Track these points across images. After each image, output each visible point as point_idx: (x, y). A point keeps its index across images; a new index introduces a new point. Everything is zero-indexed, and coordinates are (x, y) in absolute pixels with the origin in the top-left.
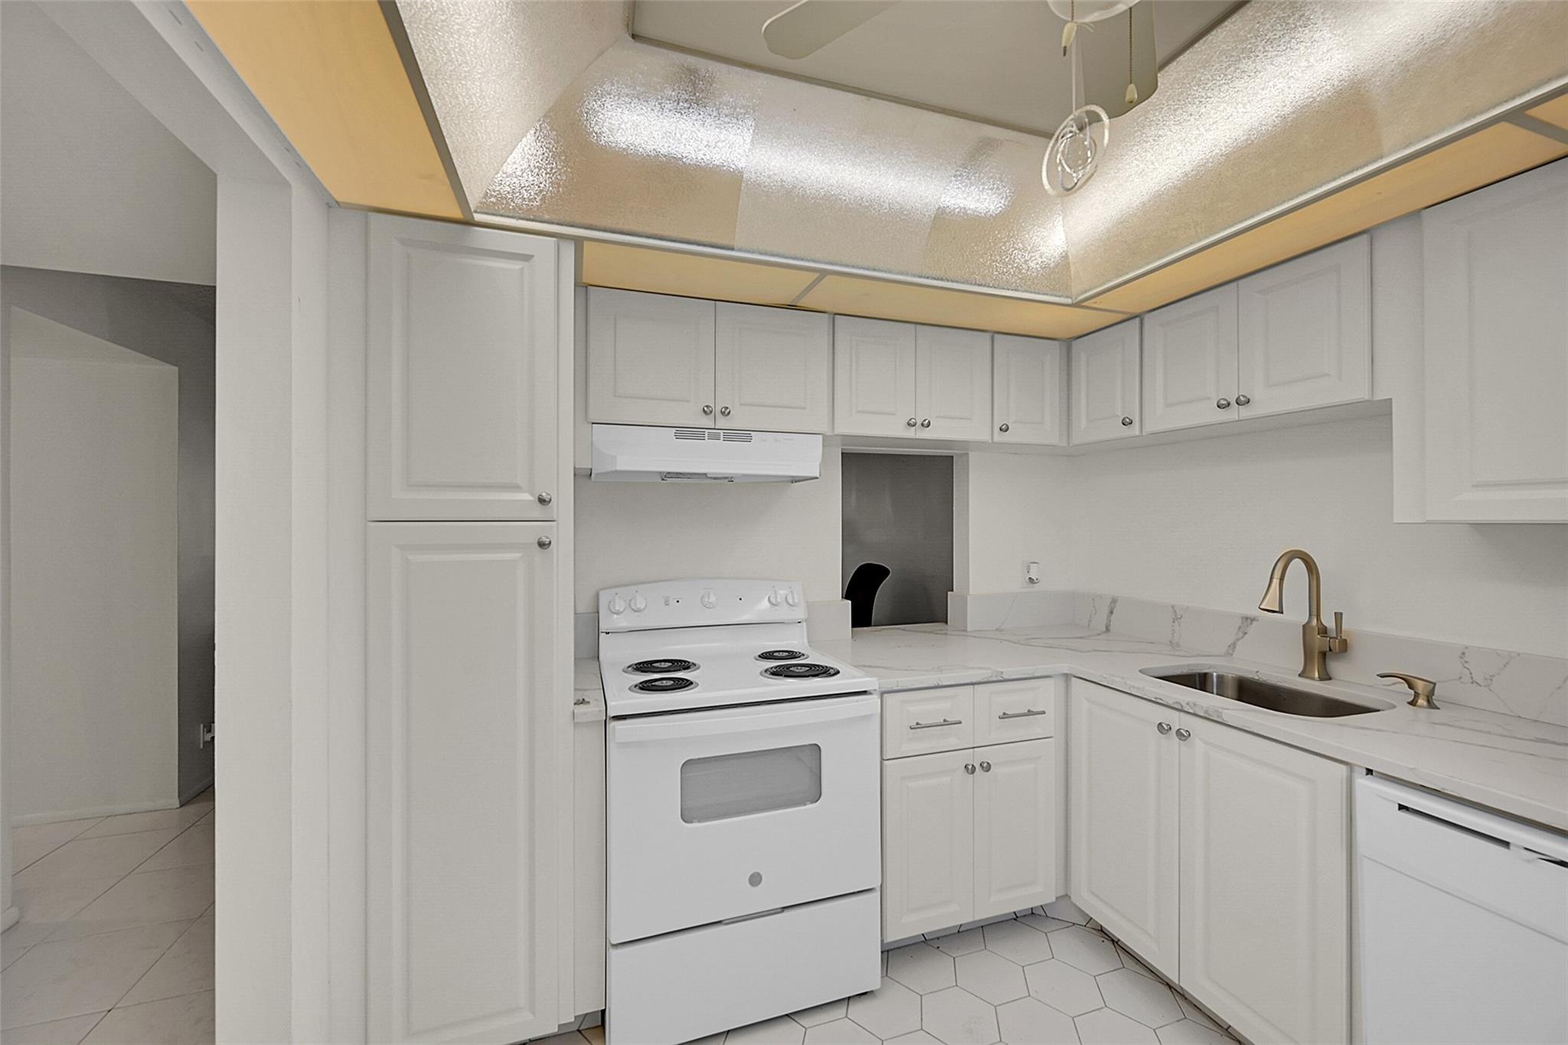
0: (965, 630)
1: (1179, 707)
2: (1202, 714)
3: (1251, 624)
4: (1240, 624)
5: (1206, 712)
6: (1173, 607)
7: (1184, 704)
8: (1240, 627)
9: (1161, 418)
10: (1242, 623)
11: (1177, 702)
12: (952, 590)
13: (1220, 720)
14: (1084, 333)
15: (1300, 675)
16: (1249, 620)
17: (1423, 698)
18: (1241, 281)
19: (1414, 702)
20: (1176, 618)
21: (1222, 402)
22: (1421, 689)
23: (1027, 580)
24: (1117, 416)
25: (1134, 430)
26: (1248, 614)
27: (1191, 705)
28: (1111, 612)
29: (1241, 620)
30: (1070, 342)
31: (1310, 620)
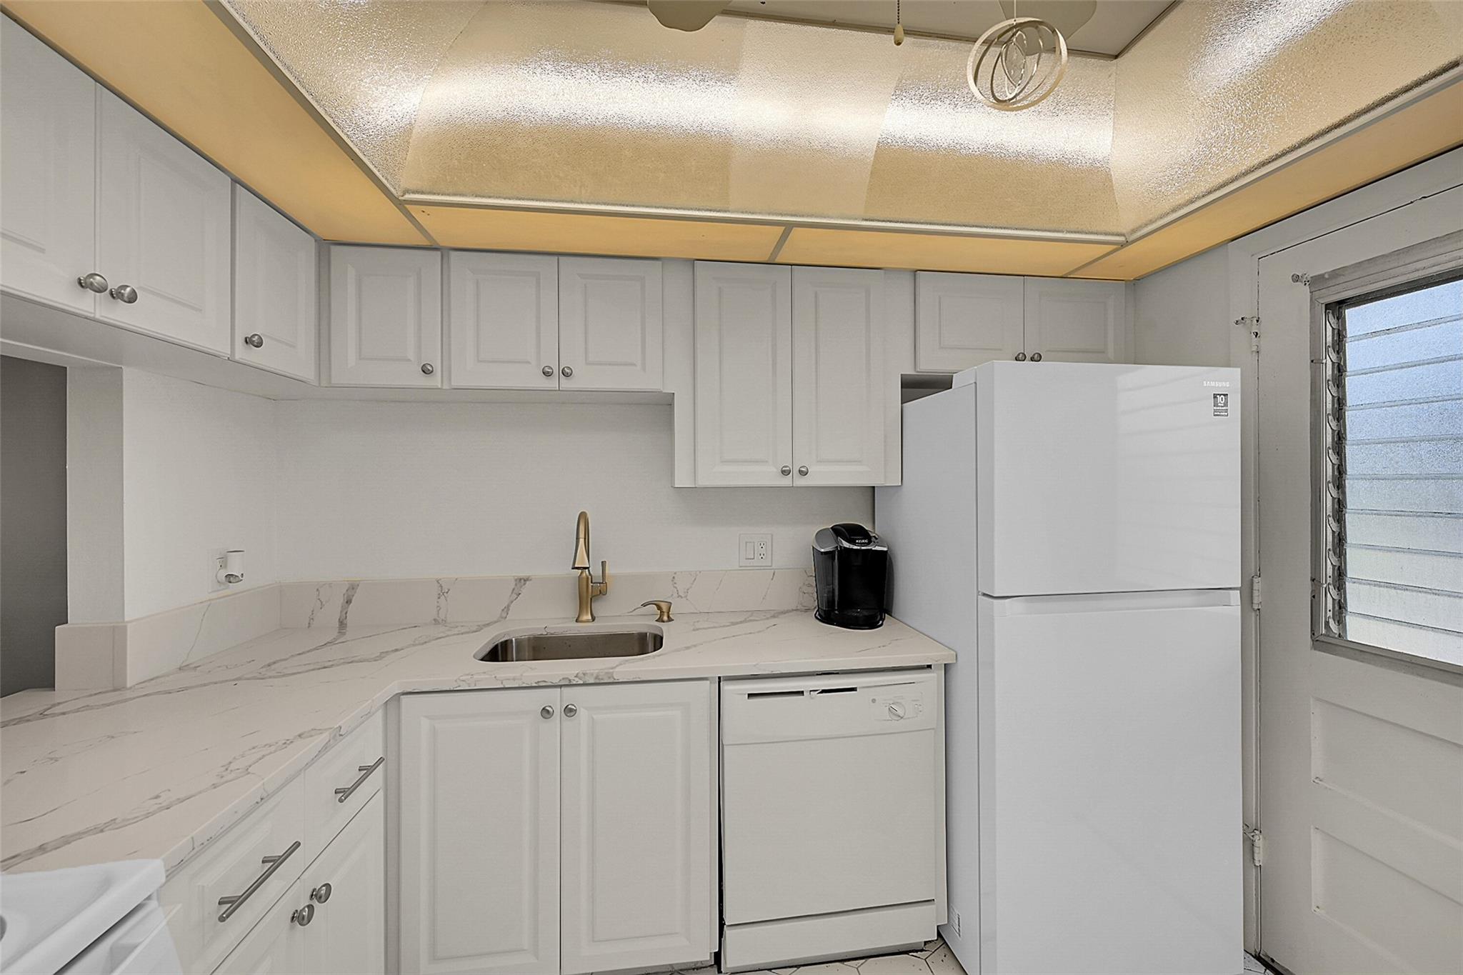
0: (121, 690)
1: (567, 682)
2: (592, 681)
3: (525, 584)
4: (513, 587)
5: (597, 678)
6: (438, 582)
7: (572, 678)
8: (514, 589)
9: (469, 373)
10: (516, 585)
11: (563, 679)
12: (65, 623)
13: (611, 680)
15: (577, 621)
16: (523, 581)
17: (666, 614)
18: (561, 258)
19: (660, 620)
20: (442, 593)
21: (547, 369)
22: (665, 609)
23: (224, 578)
24: (409, 360)
25: (435, 381)
26: (523, 574)
27: (581, 675)
28: (349, 602)
29: (513, 583)
30: (326, 246)
31: (582, 573)
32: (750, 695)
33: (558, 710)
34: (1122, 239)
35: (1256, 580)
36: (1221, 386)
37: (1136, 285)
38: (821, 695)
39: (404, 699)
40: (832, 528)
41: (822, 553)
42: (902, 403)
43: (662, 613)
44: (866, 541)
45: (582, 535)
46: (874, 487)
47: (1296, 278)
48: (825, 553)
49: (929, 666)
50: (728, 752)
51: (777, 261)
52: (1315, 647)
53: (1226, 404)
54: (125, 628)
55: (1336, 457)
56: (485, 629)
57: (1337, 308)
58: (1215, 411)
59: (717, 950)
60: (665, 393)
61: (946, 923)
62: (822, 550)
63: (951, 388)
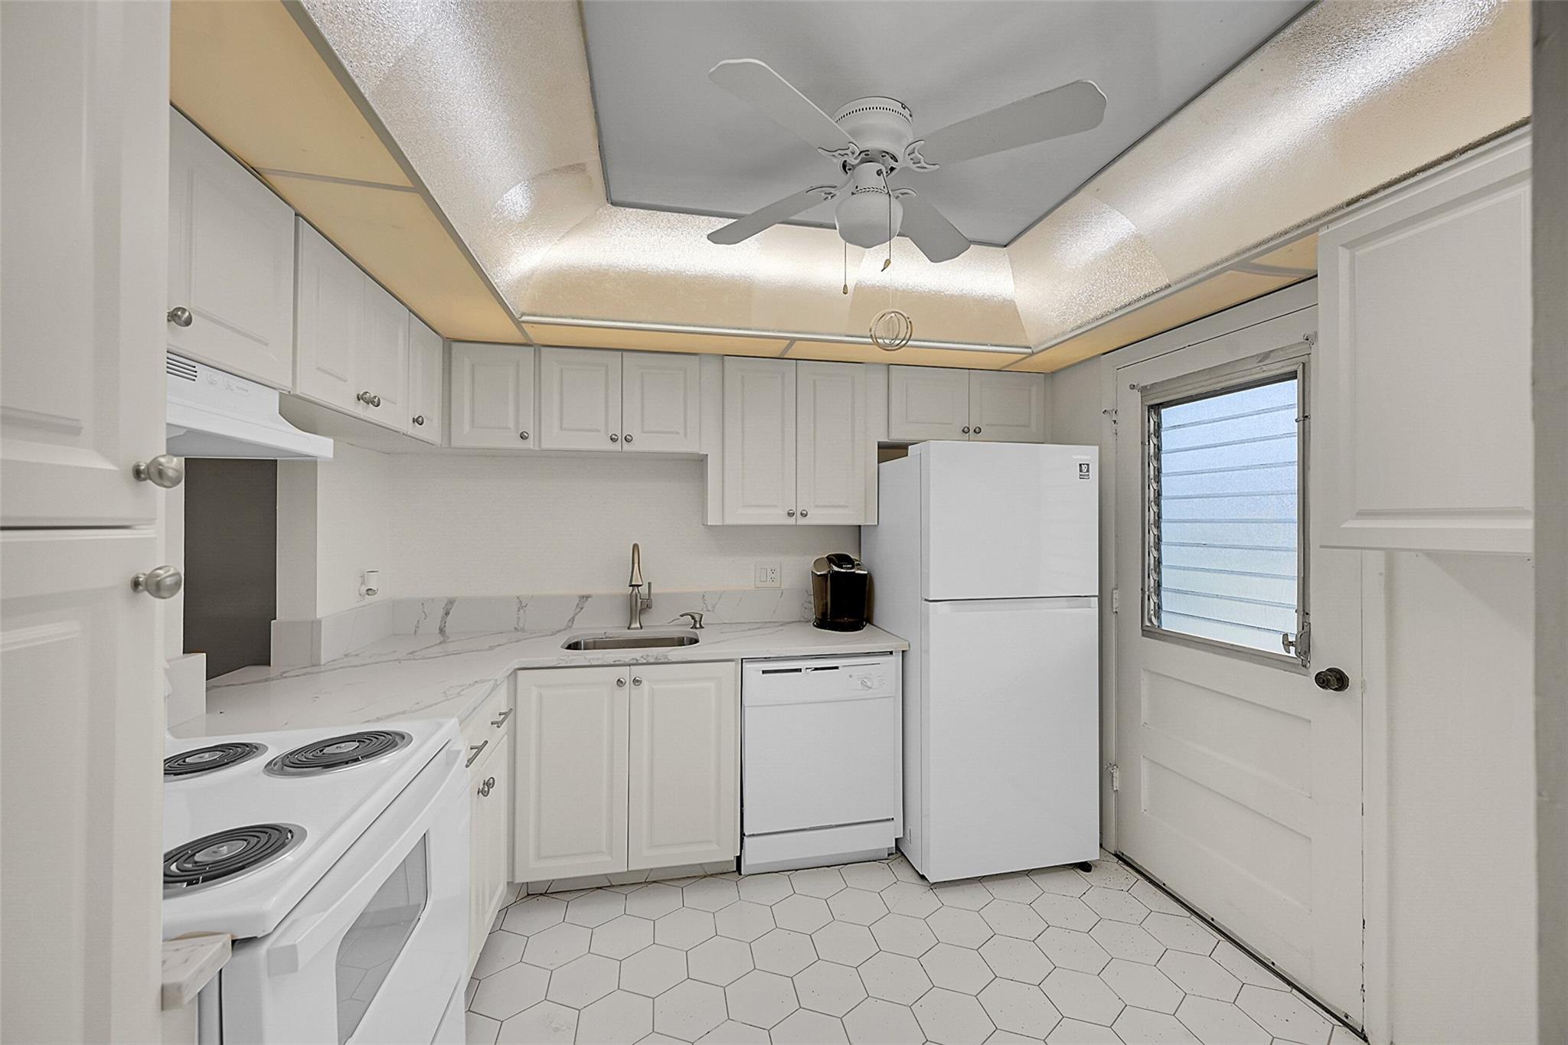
0: (319, 665)
1: (635, 662)
2: (652, 661)
3: (587, 600)
4: (577, 602)
5: (656, 658)
6: (518, 598)
7: (638, 658)
8: (578, 604)
9: (554, 439)
10: (580, 601)
11: (633, 659)
12: (275, 619)
13: (666, 660)
14: (468, 339)
15: (629, 628)
16: (586, 597)
17: (698, 623)
18: (624, 353)
19: (694, 627)
20: (521, 606)
21: (613, 436)
22: (698, 619)
23: (365, 592)
24: (509, 428)
25: (530, 444)
26: (584, 593)
27: (645, 657)
28: (447, 614)
29: (578, 599)
30: (450, 342)
31: (633, 590)
32: (764, 672)
33: (628, 680)
34: (1029, 351)
35: (1114, 592)
36: (1084, 459)
37: (1052, 375)
38: (815, 672)
39: (520, 673)
40: (827, 557)
41: (819, 576)
42: (878, 463)
43: (695, 621)
44: (850, 566)
45: (636, 561)
46: (860, 526)
47: (1133, 387)
48: (821, 575)
49: (891, 653)
50: (747, 711)
51: (786, 357)
52: (1143, 635)
53: (1088, 471)
54: (320, 622)
55: (1156, 507)
56: (558, 634)
57: (1156, 408)
58: (1081, 475)
59: (739, 854)
60: (702, 455)
61: (902, 836)
62: (819, 573)
63: (907, 455)
